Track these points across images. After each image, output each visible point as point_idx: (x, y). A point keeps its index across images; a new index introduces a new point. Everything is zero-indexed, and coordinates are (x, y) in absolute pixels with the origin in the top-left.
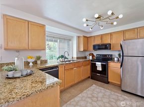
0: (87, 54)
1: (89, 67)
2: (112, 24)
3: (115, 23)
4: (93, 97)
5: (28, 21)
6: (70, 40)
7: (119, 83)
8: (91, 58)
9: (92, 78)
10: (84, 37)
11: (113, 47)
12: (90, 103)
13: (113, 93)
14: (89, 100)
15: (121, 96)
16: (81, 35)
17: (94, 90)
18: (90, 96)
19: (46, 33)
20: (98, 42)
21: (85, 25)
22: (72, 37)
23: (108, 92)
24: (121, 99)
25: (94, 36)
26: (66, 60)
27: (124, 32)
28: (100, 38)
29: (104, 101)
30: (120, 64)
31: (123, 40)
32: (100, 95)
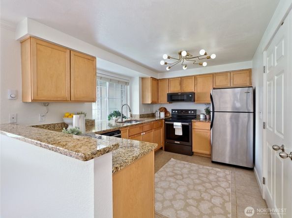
0: (156, 108)
1: (162, 131)
2: (201, 64)
3: (205, 64)
4: (176, 174)
5: (71, 50)
6: (127, 84)
7: (208, 152)
8: (162, 115)
9: (166, 150)
10: (153, 79)
11: (198, 98)
12: (173, 182)
13: (201, 167)
14: (172, 179)
15: (212, 169)
16: (148, 75)
17: (174, 166)
18: (171, 174)
19: (98, 71)
20: (175, 89)
21: (162, 63)
22: (131, 78)
23: (195, 166)
24: (213, 172)
25: (169, 79)
26: (124, 120)
27: (213, 75)
28: (177, 83)
29: (191, 177)
30: (210, 124)
31: (211, 88)
32: (185, 171)
